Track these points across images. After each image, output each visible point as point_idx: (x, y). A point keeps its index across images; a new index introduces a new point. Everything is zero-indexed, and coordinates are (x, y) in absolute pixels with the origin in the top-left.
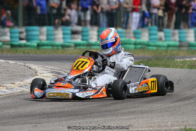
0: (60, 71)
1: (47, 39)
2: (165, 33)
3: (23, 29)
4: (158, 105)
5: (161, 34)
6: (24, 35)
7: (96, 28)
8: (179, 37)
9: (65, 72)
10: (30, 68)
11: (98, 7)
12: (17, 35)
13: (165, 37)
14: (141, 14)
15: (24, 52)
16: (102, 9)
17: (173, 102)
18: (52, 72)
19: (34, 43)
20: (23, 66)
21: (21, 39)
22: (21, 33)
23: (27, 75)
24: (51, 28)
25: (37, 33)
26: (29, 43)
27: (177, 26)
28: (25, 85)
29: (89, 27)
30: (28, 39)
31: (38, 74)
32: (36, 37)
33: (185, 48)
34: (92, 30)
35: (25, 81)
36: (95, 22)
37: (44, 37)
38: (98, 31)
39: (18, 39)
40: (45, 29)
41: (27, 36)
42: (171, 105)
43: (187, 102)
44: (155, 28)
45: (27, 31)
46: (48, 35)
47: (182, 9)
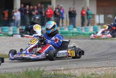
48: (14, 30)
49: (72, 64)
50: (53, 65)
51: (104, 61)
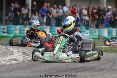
0: (27, 52)
1: (20, 33)
2: (90, 31)
3: (5, 27)
4: (85, 73)
5: (88, 31)
6: (5, 30)
7: (49, 27)
8: (99, 33)
9: (30, 53)
10: (9, 50)
11: (50, 15)
12: (2, 30)
13: (90, 33)
14: (76, 19)
15: (5, 41)
16: (53, 15)
17: (93, 72)
18: (22, 53)
19: (12, 35)
20: (4, 49)
21: (4, 33)
22: (4, 29)
23: (7, 54)
24: (22, 26)
25: (14, 29)
26: (8, 35)
27: (97, 27)
28: (5, 60)
29: (45, 26)
30: (8, 33)
31: (13, 53)
32: (13, 32)
33: (101, 40)
34: (47, 28)
35: (5, 58)
36: (48, 23)
37: (18, 32)
38: (50, 29)
39: (2, 33)
40: (18, 27)
41: (7, 31)
42: (93, 74)
43: (102, 72)
44: (84, 27)
45: (8, 28)
46: (20, 30)
47: (100, 17)
48: (21, 29)
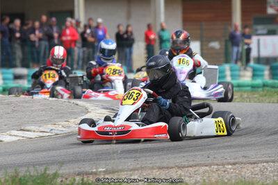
49: (125, 158)
50: (78, 161)
51: (201, 150)
